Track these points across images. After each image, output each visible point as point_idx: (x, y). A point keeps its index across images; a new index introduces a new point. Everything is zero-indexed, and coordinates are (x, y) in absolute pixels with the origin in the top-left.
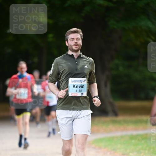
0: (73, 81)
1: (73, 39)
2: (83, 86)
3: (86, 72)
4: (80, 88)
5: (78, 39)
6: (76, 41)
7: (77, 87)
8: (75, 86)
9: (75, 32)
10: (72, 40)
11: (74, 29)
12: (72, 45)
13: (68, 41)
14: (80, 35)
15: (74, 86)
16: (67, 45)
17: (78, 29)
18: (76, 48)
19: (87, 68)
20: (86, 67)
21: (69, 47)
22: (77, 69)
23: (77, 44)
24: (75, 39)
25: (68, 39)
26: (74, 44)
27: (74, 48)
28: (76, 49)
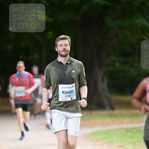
0: (62, 88)
1: (62, 45)
2: (72, 92)
3: (74, 77)
4: (69, 93)
5: (66, 45)
6: (64, 47)
7: (66, 93)
8: (65, 92)
9: (63, 39)
10: (61, 46)
11: (63, 36)
12: (61, 51)
13: (58, 47)
14: (68, 41)
15: (63, 92)
16: (57, 50)
17: (66, 36)
18: (64, 53)
19: (75, 72)
20: (74, 71)
21: (59, 52)
22: (65, 75)
23: (65, 50)
24: (64, 45)
25: (58, 45)
26: (63, 50)
27: (63, 53)
28: (64, 54)
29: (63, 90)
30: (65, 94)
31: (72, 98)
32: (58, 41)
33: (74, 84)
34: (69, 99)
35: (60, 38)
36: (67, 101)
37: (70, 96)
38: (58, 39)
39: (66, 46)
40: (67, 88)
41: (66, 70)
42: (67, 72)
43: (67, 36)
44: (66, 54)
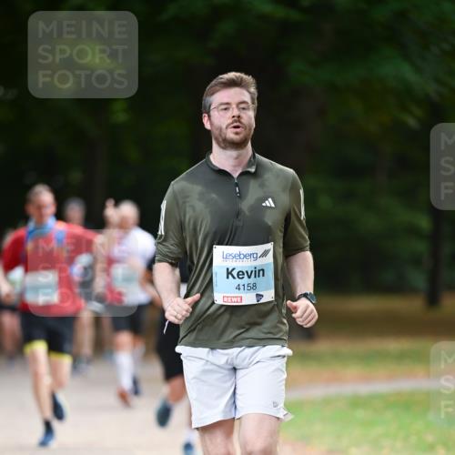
0: (226, 257)
1: (226, 107)
2: (260, 272)
3: (270, 223)
6: (236, 112)
7: (241, 274)
8: (235, 273)
10: (226, 109)
15: (229, 273)
16: (208, 126)
18: (237, 133)
19: (273, 205)
20: (269, 203)
22: (238, 214)
24: (234, 106)
25: (212, 107)
28: (236, 138)
29: (231, 264)
30: (238, 281)
31: (259, 296)
32: (213, 94)
33: (270, 246)
34: (249, 299)
35: (222, 83)
36: (243, 303)
37: (254, 287)
38: (216, 85)
39: (244, 109)
40: (245, 256)
41: (241, 197)
42: (245, 206)
43: (246, 74)
44: (242, 136)
